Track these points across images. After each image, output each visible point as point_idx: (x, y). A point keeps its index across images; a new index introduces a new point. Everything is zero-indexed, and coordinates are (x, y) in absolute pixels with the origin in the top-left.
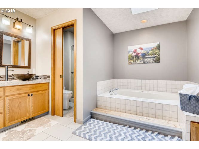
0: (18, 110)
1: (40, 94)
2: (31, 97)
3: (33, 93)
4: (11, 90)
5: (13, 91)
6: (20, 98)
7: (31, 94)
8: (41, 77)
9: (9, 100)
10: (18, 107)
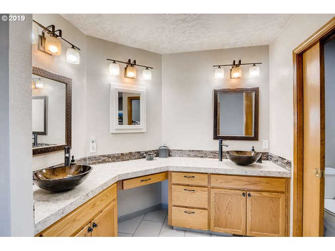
0: (227, 212)
1: (266, 197)
2: (249, 199)
3: (252, 193)
4: (217, 180)
5: (221, 183)
6: (230, 195)
7: (248, 193)
8: (276, 159)
9: (216, 194)
10: (227, 207)
